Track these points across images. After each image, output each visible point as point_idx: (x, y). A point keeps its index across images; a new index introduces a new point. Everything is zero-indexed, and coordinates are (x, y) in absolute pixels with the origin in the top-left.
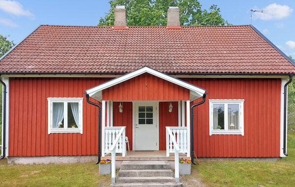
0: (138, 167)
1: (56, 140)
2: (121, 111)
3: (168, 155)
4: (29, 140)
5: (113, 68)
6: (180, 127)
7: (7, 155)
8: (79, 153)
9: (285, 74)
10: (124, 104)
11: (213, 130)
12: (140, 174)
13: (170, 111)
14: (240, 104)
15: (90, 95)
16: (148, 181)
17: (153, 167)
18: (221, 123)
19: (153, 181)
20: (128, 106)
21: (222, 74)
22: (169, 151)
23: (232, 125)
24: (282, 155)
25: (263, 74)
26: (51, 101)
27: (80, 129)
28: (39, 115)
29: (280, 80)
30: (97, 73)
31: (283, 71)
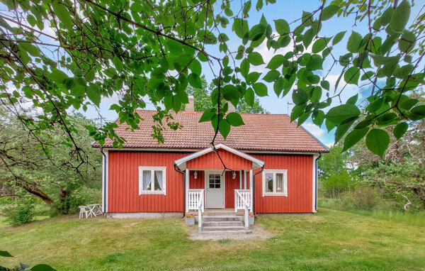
0: (216, 219)
1: (146, 200)
2: (196, 178)
3: (236, 211)
4: (124, 200)
5: (190, 144)
6: (241, 190)
7: (107, 211)
8: (163, 210)
9: (317, 151)
10: (198, 172)
11: (265, 193)
12: (219, 224)
13: (234, 178)
14: (285, 172)
15: (178, 165)
16: (226, 229)
17: (227, 219)
18: (270, 188)
19: (230, 229)
20: (201, 174)
21: (272, 150)
22: (237, 207)
23: (279, 189)
24: (314, 211)
25: (301, 151)
26: (141, 169)
27: (164, 191)
28: (132, 180)
29: (312, 156)
30: (178, 148)
31: (315, 150)
